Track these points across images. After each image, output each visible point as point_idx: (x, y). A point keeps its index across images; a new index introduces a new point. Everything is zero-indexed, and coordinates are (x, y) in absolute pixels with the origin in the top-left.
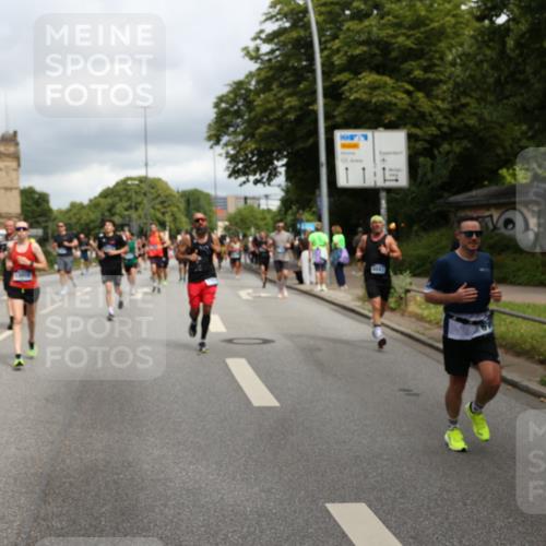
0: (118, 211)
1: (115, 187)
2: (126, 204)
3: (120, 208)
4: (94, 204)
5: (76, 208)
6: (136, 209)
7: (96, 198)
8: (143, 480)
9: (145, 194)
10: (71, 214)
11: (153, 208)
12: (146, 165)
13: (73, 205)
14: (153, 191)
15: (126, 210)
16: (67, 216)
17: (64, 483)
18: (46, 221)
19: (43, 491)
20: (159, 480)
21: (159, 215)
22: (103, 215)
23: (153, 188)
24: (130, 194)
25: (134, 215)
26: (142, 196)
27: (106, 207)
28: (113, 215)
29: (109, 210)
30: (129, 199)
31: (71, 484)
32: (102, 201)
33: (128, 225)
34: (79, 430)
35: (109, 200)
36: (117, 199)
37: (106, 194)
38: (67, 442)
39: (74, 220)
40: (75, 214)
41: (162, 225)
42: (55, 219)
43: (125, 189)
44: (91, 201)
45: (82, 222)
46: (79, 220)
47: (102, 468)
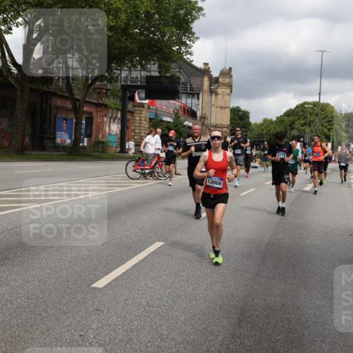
0: (296, 127)
1: (295, 109)
2: (302, 122)
3: (297, 124)
4: (280, 120)
5: (267, 122)
6: (310, 126)
7: (281, 116)
8: (307, 321)
9: (317, 115)
10: (263, 127)
11: (322, 125)
12: (320, 94)
13: (265, 120)
14: (322, 113)
15: (302, 126)
16: (261, 128)
17: (253, 315)
18: (246, 131)
19: (239, 318)
20: (319, 322)
21: (326, 130)
22: (285, 129)
23: (323, 111)
24: (305, 115)
25: (308, 130)
26: (314, 116)
27: (289, 123)
28: (292, 129)
29: (290, 126)
30: (305, 118)
31: (257, 316)
32: (286, 118)
33: (303, 137)
34: (264, 280)
35: (291, 119)
36: (297, 117)
37: (289, 113)
38: (256, 287)
39: (265, 131)
40: (266, 127)
41: (328, 138)
42: (252, 130)
43: (302, 111)
44: (277, 118)
45: (271, 132)
46: (269, 131)
47: (278, 308)
